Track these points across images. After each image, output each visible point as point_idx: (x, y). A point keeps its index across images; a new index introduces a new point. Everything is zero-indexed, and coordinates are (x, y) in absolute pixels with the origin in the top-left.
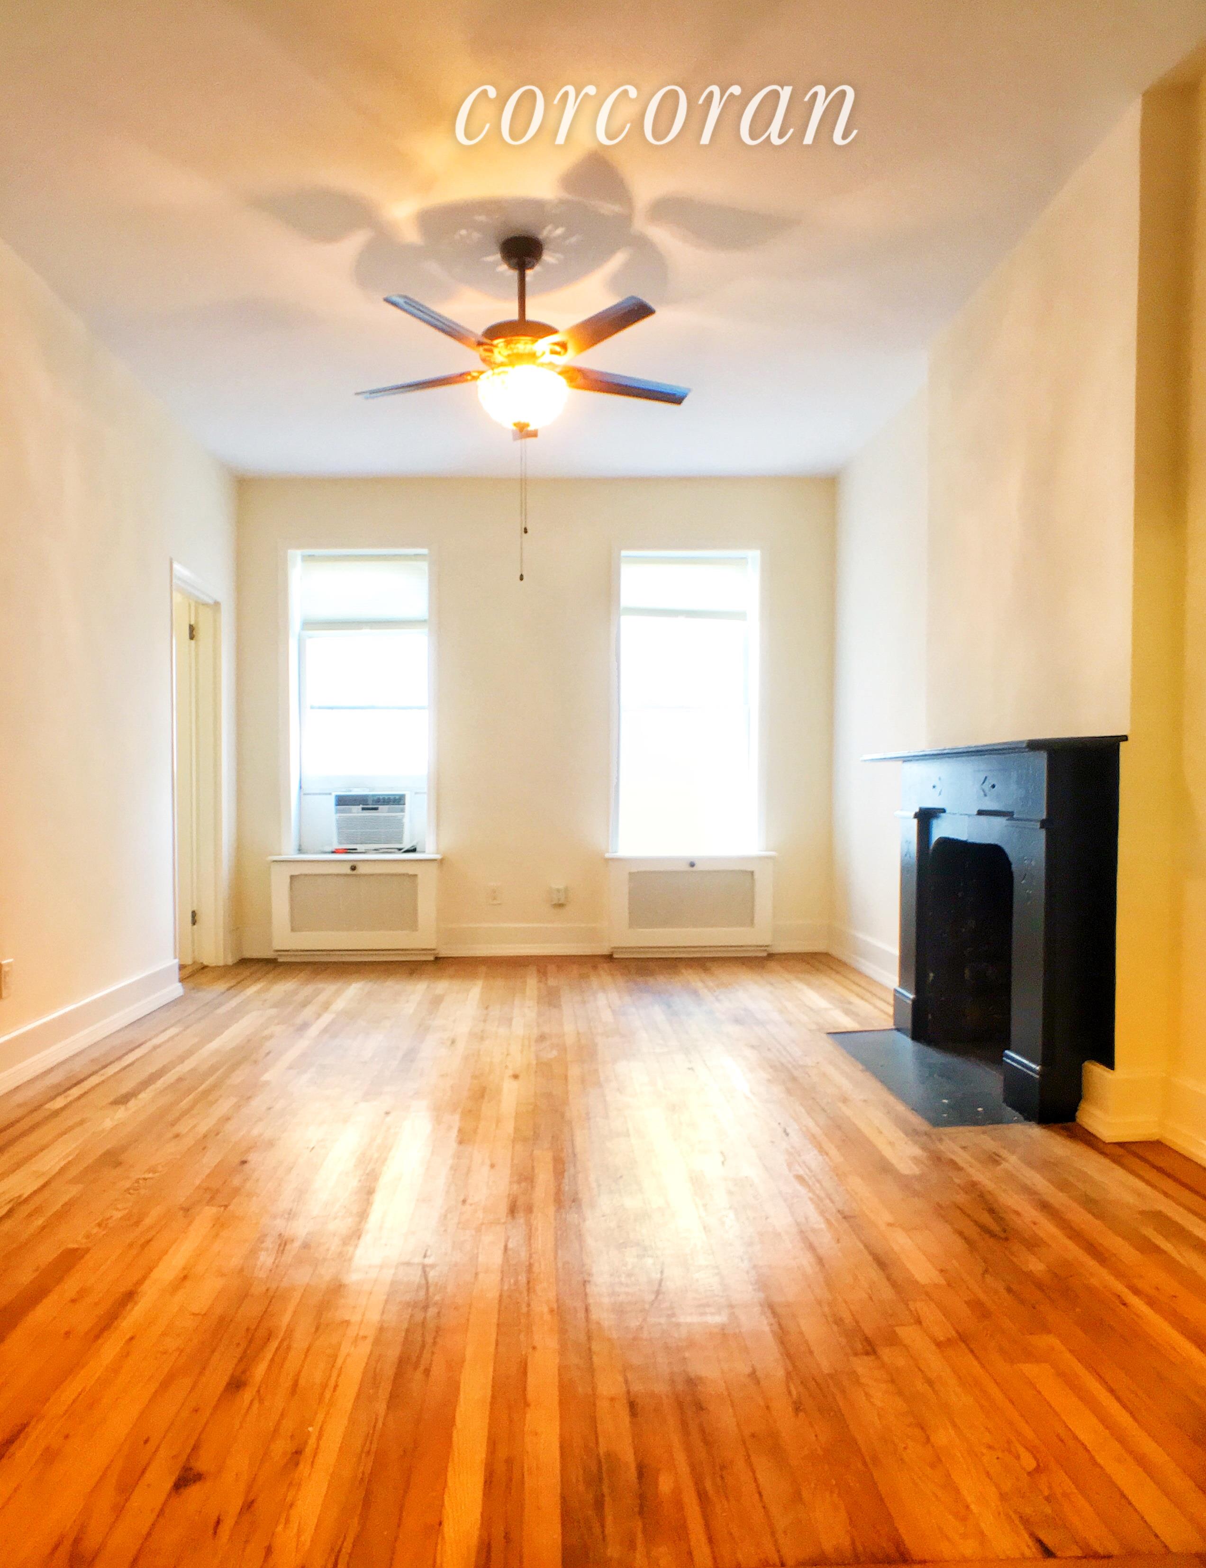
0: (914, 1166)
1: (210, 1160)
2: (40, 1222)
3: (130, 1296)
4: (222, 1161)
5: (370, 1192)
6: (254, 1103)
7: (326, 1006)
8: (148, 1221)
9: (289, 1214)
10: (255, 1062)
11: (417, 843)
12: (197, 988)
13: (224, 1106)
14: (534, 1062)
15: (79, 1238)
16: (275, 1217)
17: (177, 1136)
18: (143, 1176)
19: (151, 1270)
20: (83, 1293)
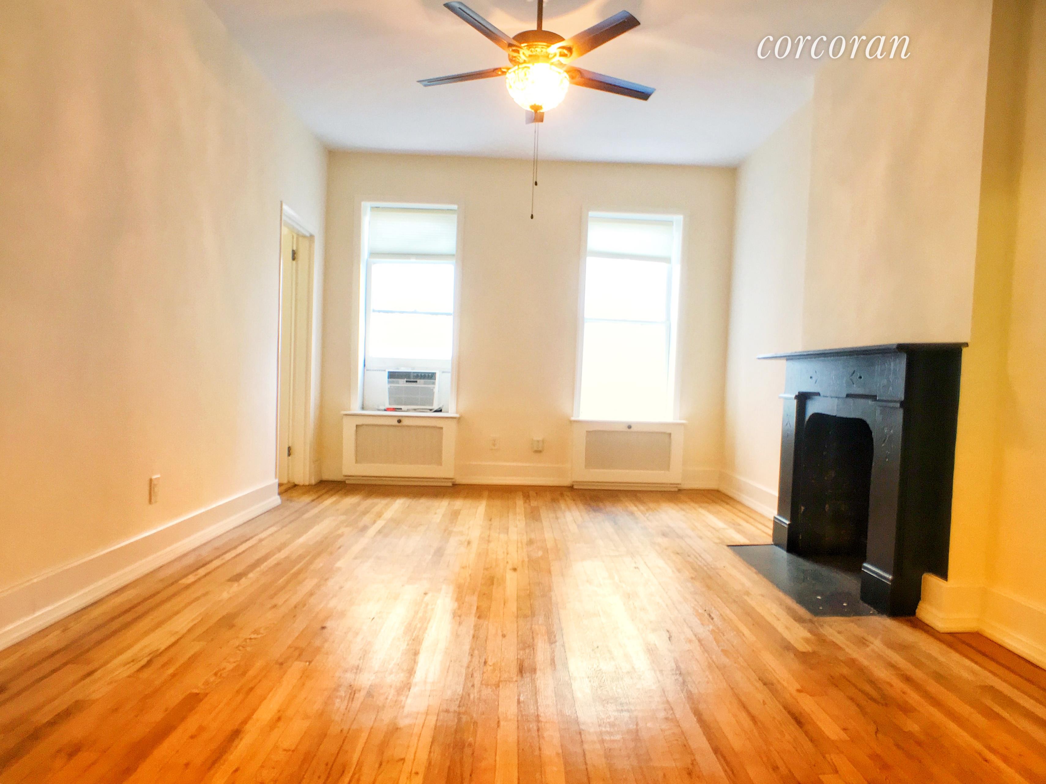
0: (806, 646)
1: (299, 625)
2: (171, 671)
3: (236, 734)
4: (307, 627)
5: (416, 653)
6: (330, 583)
7: (379, 515)
8: (251, 673)
9: (357, 669)
10: (331, 553)
11: (443, 406)
12: (290, 500)
13: (309, 585)
14: (526, 560)
15: (200, 685)
16: (346, 671)
17: (275, 606)
18: (249, 637)
19: (254, 711)
20: (201, 729)
